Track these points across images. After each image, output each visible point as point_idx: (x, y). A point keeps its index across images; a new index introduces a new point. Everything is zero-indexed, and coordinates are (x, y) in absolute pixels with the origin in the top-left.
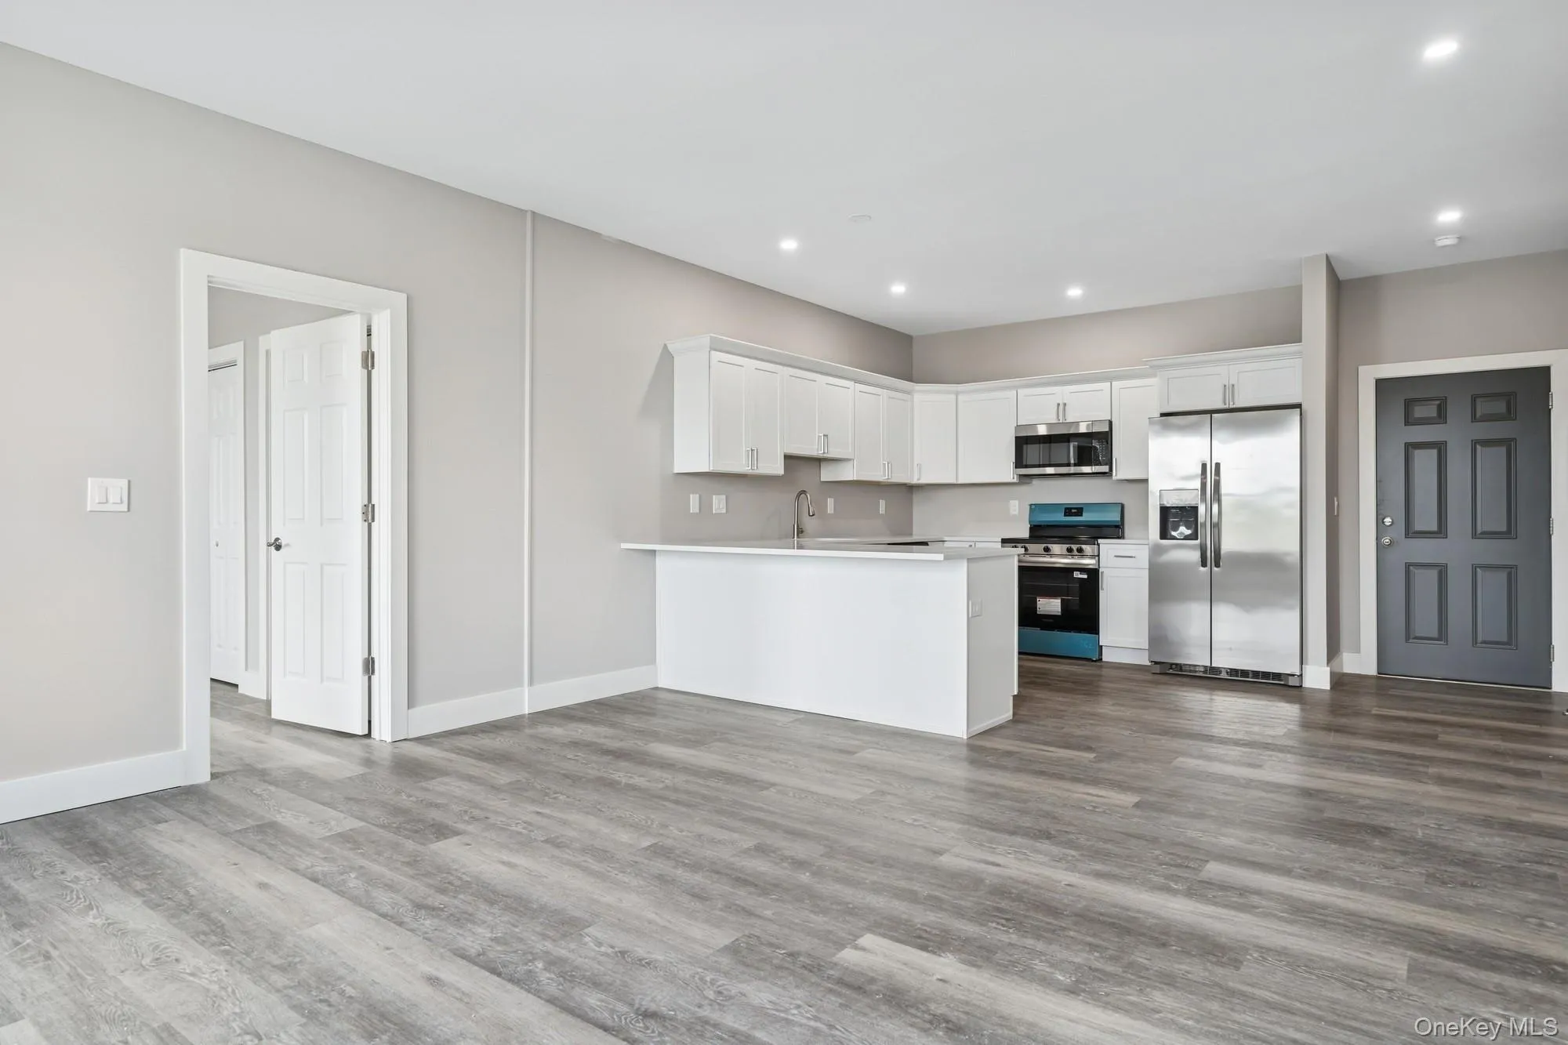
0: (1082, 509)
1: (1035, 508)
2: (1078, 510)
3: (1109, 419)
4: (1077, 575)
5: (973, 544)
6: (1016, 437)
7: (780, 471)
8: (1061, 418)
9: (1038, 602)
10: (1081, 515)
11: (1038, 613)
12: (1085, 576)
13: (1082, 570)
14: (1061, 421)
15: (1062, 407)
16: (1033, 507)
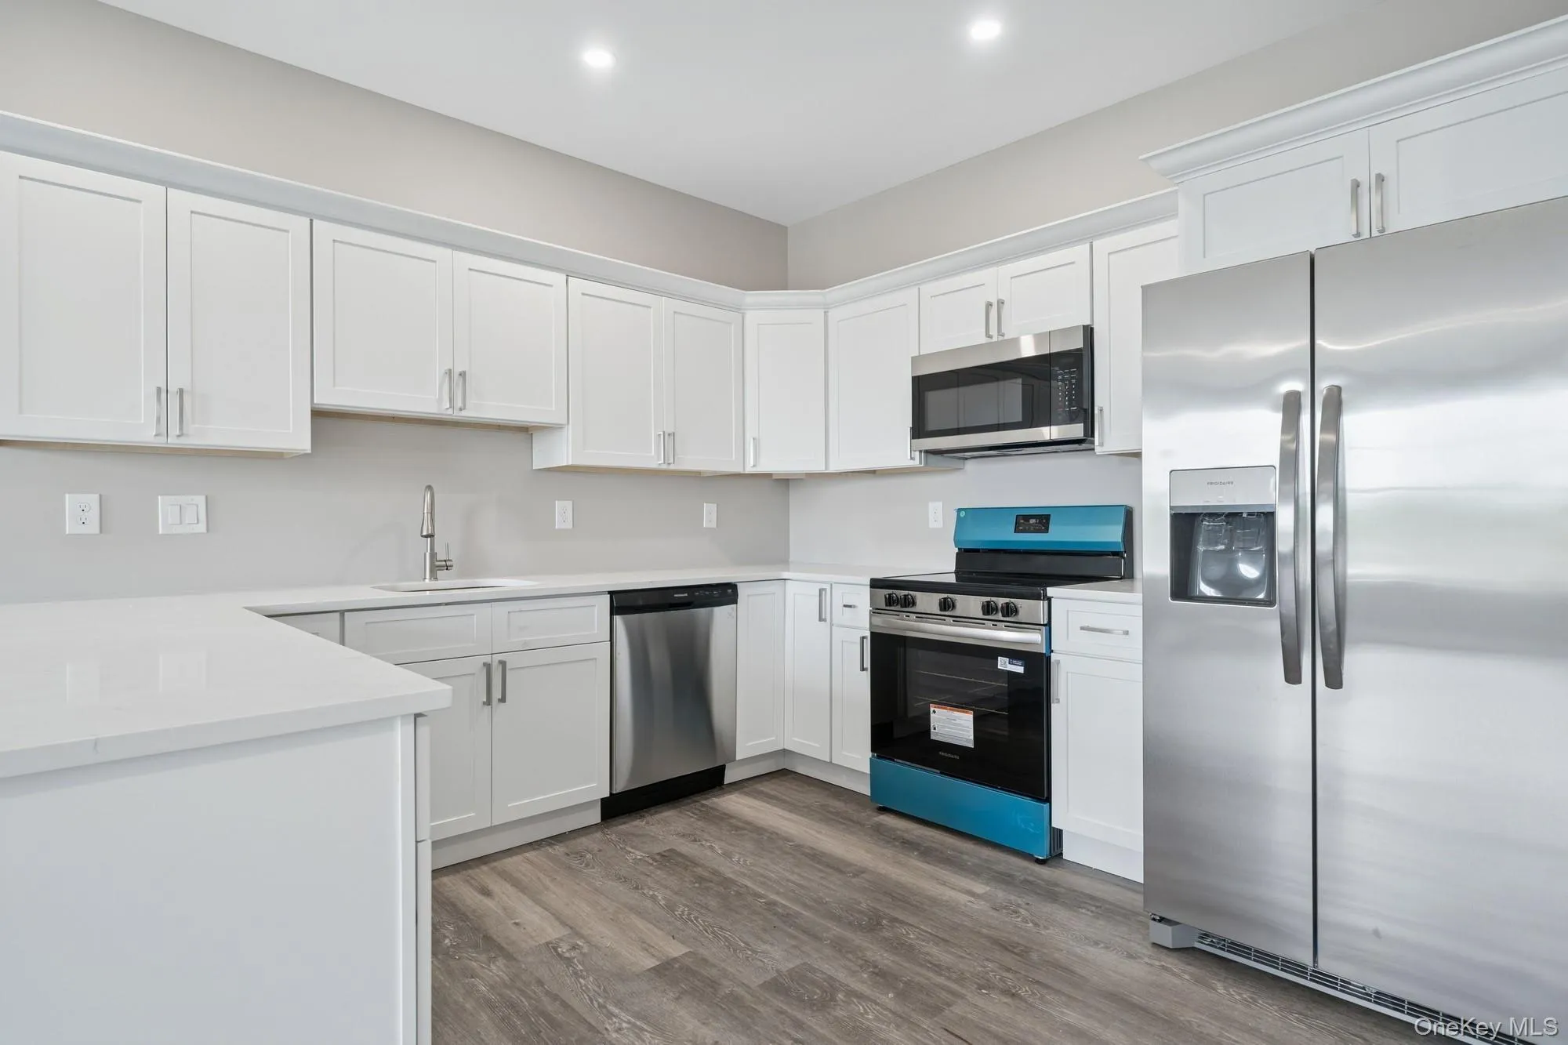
0: (1047, 517)
1: (967, 517)
2: (1040, 520)
3: (1087, 322)
4: (1003, 664)
5: (827, 587)
6: (914, 378)
7: (304, 443)
8: (993, 331)
9: (932, 715)
10: (1046, 530)
11: (933, 737)
12: (1020, 670)
13: (1013, 654)
14: (995, 339)
15: (995, 309)
16: (963, 514)
